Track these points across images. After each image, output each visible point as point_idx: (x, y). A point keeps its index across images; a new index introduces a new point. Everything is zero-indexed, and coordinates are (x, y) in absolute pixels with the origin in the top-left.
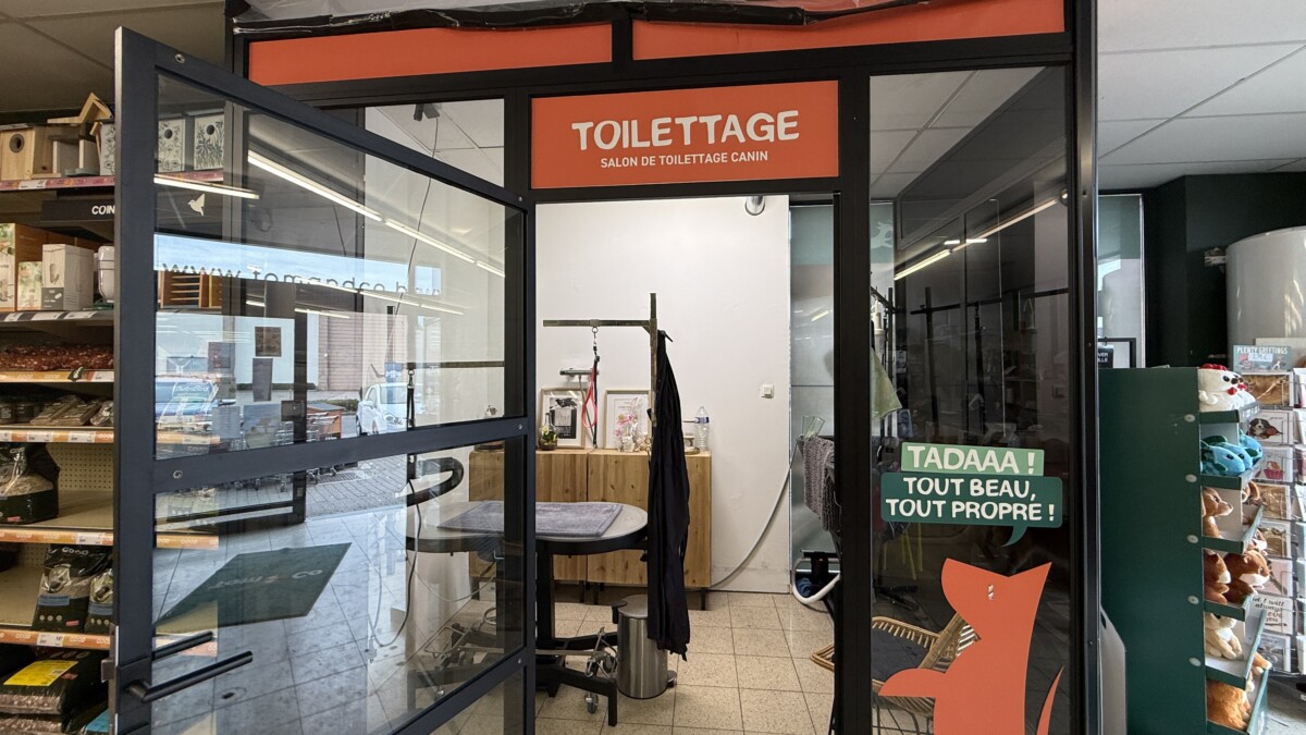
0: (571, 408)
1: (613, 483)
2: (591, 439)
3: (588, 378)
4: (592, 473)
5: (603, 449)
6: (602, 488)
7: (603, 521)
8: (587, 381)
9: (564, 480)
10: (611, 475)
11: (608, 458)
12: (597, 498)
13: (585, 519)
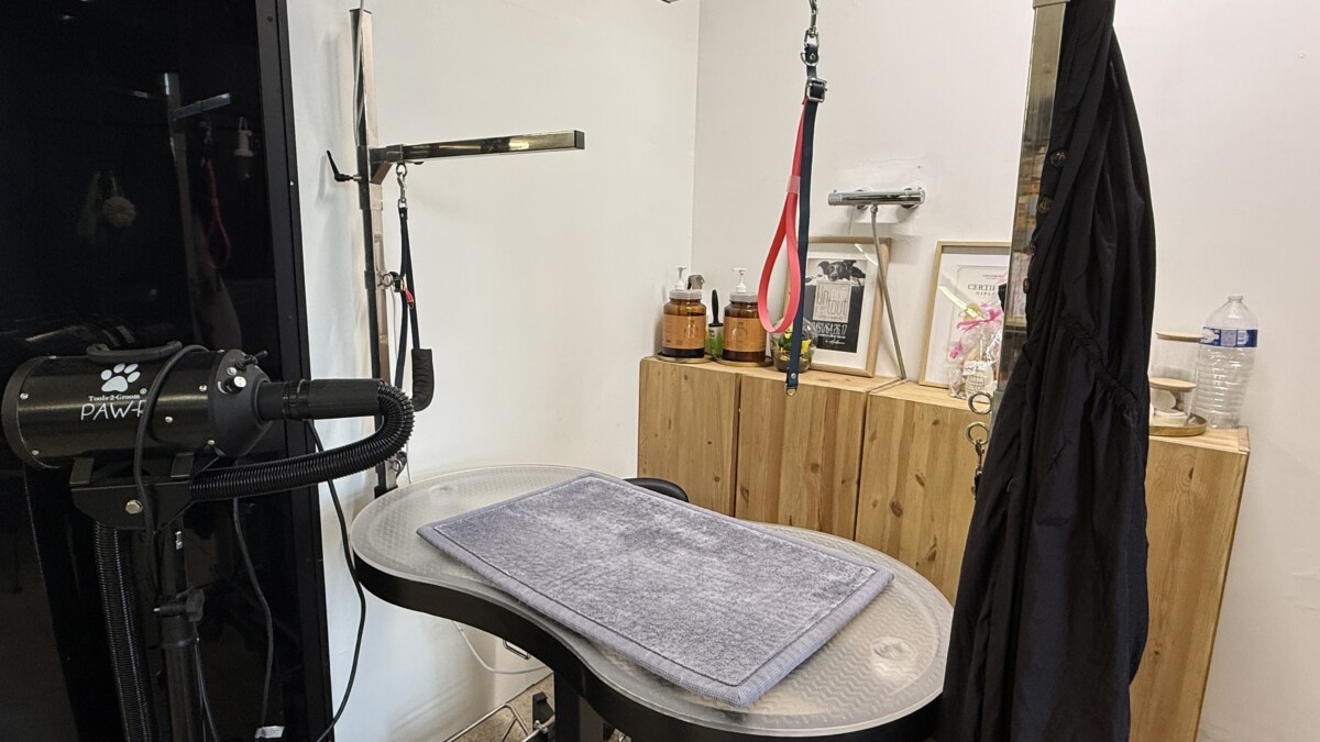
0: (853, 282)
1: (923, 472)
2: (892, 357)
3: (898, 213)
4: (873, 438)
5: (917, 383)
6: (893, 478)
7: (789, 636)
8: (895, 220)
9: (810, 444)
10: (920, 452)
11: (917, 407)
12: (879, 497)
13: (748, 604)
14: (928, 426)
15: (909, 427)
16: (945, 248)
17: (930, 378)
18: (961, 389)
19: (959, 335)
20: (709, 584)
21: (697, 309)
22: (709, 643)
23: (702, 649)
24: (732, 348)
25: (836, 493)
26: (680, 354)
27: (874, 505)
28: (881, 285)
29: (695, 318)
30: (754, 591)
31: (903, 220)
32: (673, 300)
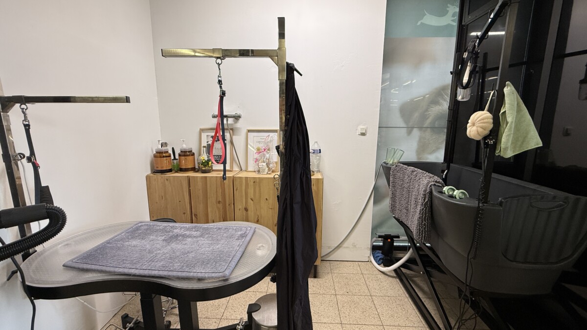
1: (252, 197)
2: (237, 165)
3: (234, 121)
4: (237, 190)
5: (246, 171)
6: (244, 200)
7: (234, 253)
8: (233, 123)
9: (217, 195)
10: (251, 191)
11: (249, 179)
12: (240, 207)
13: (218, 248)
14: (252, 183)
15: (247, 185)
16: (249, 131)
17: (249, 169)
18: (259, 171)
19: (256, 156)
20: (203, 246)
21: (167, 154)
22: (210, 263)
23: (209, 266)
24: (184, 167)
25: (227, 209)
26: (163, 172)
27: (240, 210)
28: (232, 143)
29: (167, 158)
30: (219, 244)
31: (236, 123)
32: (157, 152)
